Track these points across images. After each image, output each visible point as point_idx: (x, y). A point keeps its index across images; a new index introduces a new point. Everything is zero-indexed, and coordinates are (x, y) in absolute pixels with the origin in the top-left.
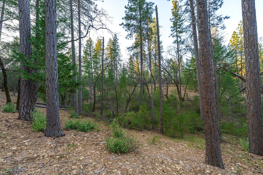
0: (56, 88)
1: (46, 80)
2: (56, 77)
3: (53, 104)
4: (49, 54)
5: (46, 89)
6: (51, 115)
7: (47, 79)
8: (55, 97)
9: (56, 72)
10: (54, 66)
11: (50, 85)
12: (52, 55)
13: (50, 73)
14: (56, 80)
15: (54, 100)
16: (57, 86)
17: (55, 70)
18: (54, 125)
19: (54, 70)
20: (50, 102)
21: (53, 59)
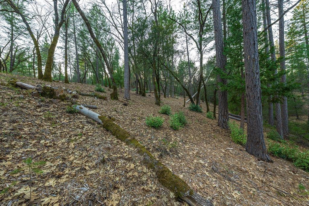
0: (259, 97)
1: (246, 88)
2: (258, 83)
3: (255, 117)
4: (249, 57)
5: (246, 98)
6: (253, 130)
7: (248, 87)
8: (258, 108)
9: (258, 76)
10: (255, 70)
11: (251, 94)
12: (253, 56)
13: (250, 80)
14: (258, 87)
15: (256, 111)
16: (260, 95)
17: (257, 73)
18: (257, 142)
19: (255, 74)
20: (251, 114)
21: (253, 61)
